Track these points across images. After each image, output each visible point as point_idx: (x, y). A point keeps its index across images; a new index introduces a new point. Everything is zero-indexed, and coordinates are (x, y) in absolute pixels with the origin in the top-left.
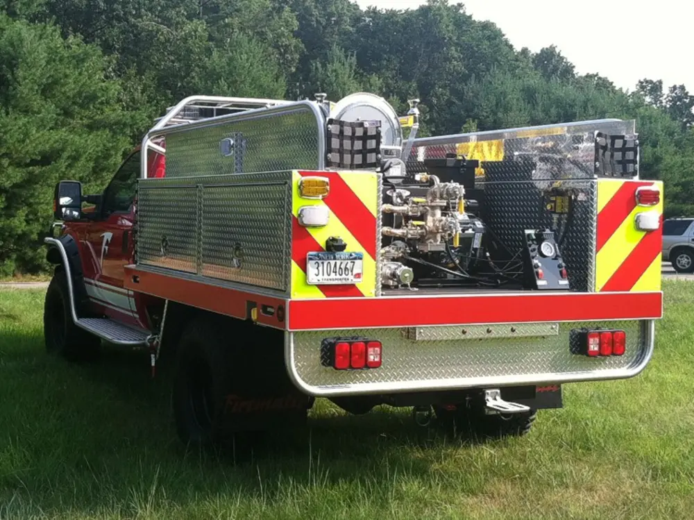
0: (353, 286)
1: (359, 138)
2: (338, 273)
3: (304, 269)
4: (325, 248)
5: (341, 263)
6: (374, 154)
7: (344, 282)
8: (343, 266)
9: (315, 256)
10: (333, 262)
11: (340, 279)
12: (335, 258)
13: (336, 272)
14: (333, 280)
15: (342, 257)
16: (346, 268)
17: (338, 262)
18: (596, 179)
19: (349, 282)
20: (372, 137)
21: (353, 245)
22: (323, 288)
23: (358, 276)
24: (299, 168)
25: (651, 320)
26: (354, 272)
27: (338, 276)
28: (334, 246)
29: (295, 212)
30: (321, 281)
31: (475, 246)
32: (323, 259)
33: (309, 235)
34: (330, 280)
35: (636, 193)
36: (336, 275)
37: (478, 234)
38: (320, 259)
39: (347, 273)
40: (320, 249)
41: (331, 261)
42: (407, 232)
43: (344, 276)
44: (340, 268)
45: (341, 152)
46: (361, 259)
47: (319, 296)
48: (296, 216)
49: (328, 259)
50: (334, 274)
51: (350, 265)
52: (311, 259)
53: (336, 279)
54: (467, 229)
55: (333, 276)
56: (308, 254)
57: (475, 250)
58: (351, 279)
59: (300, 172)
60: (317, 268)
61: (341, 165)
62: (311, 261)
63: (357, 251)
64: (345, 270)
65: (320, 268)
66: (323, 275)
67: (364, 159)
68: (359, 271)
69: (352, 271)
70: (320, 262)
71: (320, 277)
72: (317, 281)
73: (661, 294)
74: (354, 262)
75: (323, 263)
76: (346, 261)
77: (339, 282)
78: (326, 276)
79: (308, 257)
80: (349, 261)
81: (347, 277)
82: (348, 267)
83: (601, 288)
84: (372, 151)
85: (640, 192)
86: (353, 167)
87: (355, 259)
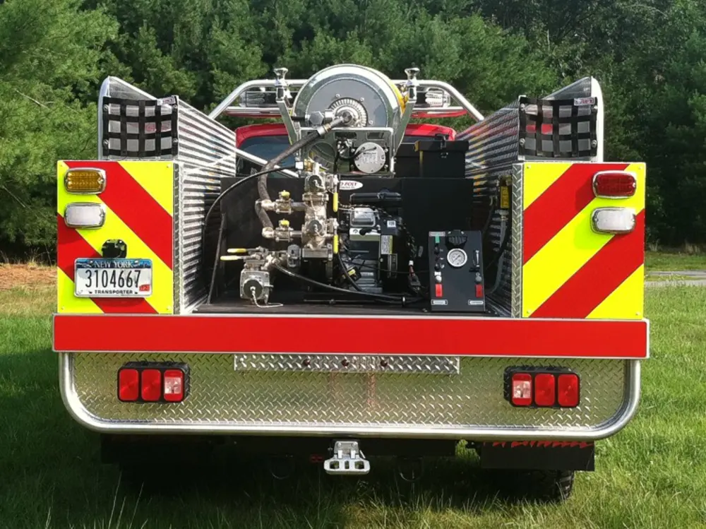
0: (142, 300)
1: (150, 119)
2: (117, 284)
3: (72, 276)
4: (101, 253)
5: (122, 272)
6: (170, 138)
7: (126, 295)
8: (124, 276)
9: (86, 262)
10: (110, 271)
11: (121, 292)
12: (112, 266)
13: (115, 283)
14: (111, 292)
15: (123, 264)
16: (128, 278)
17: (118, 272)
18: (522, 162)
19: (132, 295)
20: (167, 117)
21: (137, 248)
22: (98, 301)
23: (145, 288)
24: (65, 159)
25: (634, 360)
26: (140, 284)
27: (118, 288)
28: (114, 251)
29: (60, 211)
30: (94, 293)
31: (383, 252)
32: (97, 267)
33: (81, 238)
34: (107, 292)
35: (594, 180)
36: (115, 286)
37: (387, 237)
38: (93, 267)
39: (129, 284)
40: (95, 254)
41: (107, 270)
42: (275, 234)
43: (125, 288)
44: (120, 278)
45: (123, 136)
46: (149, 267)
47: (95, 310)
48: (62, 215)
49: (104, 266)
50: (113, 285)
51: (134, 275)
52: (80, 267)
53: (114, 292)
54: (369, 230)
55: (110, 287)
56: (76, 261)
57: (385, 257)
58: (135, 292)
59: (67, 163)
60: (89, 278)
61: (124, 153)
62: (79, 269)
63: (144, 257)
64: (128, 281)
65: (93, 278)
66: (97, 286)
67: (158, 144)
68: (147, 282)
69: (137, 282)
70: (93, 270)
71: (93, 288)
72: (88, 293)
73: (645, 324)
74: (139, 272)
75: (97, 272)
76: (129, 270)
77: (120, 295)
78: (101, 288)
79: (75, 265)
80: (133, 270)
81: (129, 289)
82: (131, 276)
83: (531, 311)
84: (166, 135)
85: (600, 178)
86: (142, 154)
87: (141, 267)
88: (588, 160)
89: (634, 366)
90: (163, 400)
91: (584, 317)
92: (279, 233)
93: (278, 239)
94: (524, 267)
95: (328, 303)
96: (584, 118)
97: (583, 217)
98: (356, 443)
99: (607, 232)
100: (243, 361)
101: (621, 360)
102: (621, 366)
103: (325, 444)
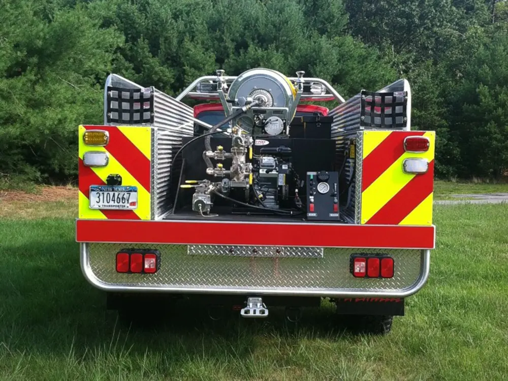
0: (131, 211)
1: (137, 101)
2: (116, 202)
3: (88, 196)
4: (106, 182)
5: (119, 194)
6: (149, 113)
7: (121, 208)
8: (120, 196)
9: (97, 188)
10: (111, 193)
11: (118, 206)
12: (113, 190)
13: (114, 201)
14: (112, 206)
15: (120, 189)
16: (123, 198)
17: (116, 194)
18: (362, 130)
19: (125, 208)
20: (147, 100)
21: (128, 180)
22: (104, 211)
23: (133, 204)
24: (84, 124)
25: (426, 250)
26: (130, 201)
27: (116, 204)
28: (114, 181)
29: (81, 156)
30: (101, 207)
31: (280, 184)
32: (104, 191)
33: (93, 173)
34: (109, 206)
35: (405, 141)
37: (282, 175)
38: (101, 191)
39: (123, 201)
40: (102, 183)
41: (110, 193)
42: (214, 172)
43: (121, 204)
44: (118, 198)
45: (120, 111)
46: (136, 191)
47: (102, 217)
48: (82, 158)
49: (108, 190)
50: (113, 202)
51: (126, 196)
52: (92, 190)
53: (114, 206)
54: (272, 170)
55: (112, 203)
56: (90, 187)
57: (281, 187)
58: (127, 206)
59: (85, 127)
60: (99, 197)
61: (120, 121)
62: (92, 192)
63: (133, 185)
64: (122, 200)
65: (101, 197)
66: (103, 202)
67: (142, 116)
68: (135, 200)
69: (128, 201)
70: (101, 193)
71: (101, 204)
72: (98, 207)
73: (433, 228)
74: (130, 194)
75: (103, 193)
76: (123, 193)
77: (117, 208)
78: (106, 203)
79: (90, 189)
80: (126, 193)
81: (123, 204)
83: (366, 220)
84: (147, 110)
85: (408, 140)
86: (131, 122)
87: (131, 191)
88: (402, 129)
89: (426, 253)
90: (144, 271)
91: (398, 223)
92: (217, 172)
93: (216, 175)
94: (363, 193)
95: (246, 215)
96: (399, 104)
97: (398, 164)
98: (260, 299)
99: (412, 173)
100: (192, 249)
101: (419, 250)
102: (419, 253)
103: (242, 299)
